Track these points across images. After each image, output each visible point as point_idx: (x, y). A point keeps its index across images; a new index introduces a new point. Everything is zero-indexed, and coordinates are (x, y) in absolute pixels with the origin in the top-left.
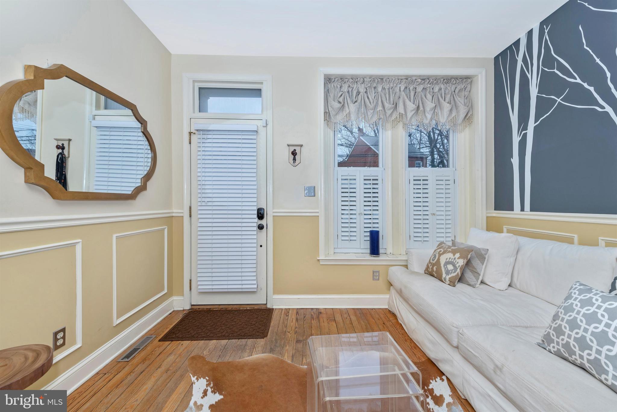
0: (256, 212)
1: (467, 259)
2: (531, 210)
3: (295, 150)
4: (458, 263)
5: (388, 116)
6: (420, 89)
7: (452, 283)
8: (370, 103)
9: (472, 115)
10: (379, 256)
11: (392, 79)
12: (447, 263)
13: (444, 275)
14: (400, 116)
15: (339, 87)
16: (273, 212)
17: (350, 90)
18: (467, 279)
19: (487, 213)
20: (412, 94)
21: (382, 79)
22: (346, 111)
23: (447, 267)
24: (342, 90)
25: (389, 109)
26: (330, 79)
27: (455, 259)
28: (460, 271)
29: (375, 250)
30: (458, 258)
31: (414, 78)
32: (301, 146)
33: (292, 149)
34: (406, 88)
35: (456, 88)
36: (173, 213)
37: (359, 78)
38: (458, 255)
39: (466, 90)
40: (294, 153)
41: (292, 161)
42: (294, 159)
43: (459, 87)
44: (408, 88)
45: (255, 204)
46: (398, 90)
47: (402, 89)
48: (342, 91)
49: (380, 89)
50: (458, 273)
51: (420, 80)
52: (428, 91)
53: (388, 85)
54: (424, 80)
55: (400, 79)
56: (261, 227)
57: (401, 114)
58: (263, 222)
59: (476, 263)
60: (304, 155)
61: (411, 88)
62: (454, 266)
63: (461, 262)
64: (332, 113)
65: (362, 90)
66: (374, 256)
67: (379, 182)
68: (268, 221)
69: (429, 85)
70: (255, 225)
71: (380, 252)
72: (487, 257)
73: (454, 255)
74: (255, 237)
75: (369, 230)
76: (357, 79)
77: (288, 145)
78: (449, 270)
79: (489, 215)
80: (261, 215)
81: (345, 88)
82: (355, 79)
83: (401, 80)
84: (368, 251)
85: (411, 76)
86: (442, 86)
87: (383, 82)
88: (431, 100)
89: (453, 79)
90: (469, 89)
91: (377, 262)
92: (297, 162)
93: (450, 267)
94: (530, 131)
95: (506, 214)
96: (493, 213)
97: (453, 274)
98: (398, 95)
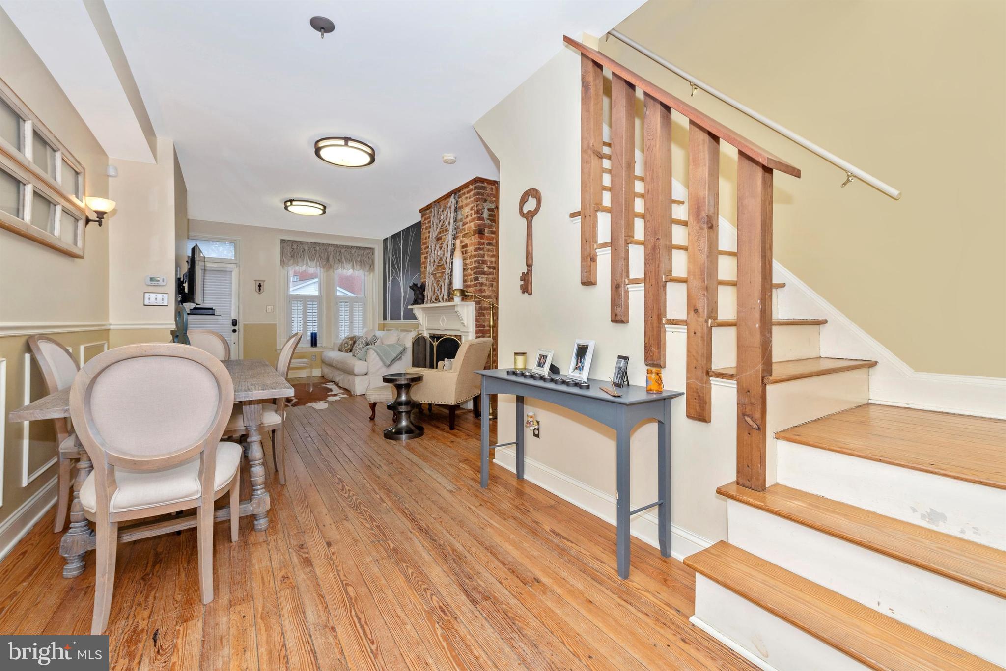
0: (231, 322)
2: (391, 320)
3: (260, 284)
5: (323, 265)
6: (343, 252)
9: (373, 268)
10: (317, 347)
11: (325, 245)
12: (345, 343)
15: (291, 246)
16: (243, 322)
17: (299, 248)
20: (338, 253)
21: (319, 244)
22: (295, 260)
24: (292, 248)
25: (324, 261)
26: (284, 242)
29: (314, 344)
31: (339, 246)
32: (264, 281)
33: (258, 283)
34: (334, 250)
35: (364, 252)
38: (349, 339)
40: (260, 286)
41: (258, 291)
42: (260, 289)
43: (366, 253)
44: (336, 251)
45: (231, 316)
46: (329, 251)
47: (332, 250)
49: (318, 250)
51: (342, 247)
52: (348, 253)
53: (323, 248)
54: (344, 247)
55: (329, 246)
56: (234, 331)
57: (331, 265)
58: (236, 328)
60: (265, 286)
61: (338, 250)
64: (285, 261)
65: (306, 248)
66: (313, 347)
68: (240, 327)
69: (348, 250)
70: (229, 329)
71: (318, 345)
74: (230, 337)
75: (310, 334)
76: (303, 243)
77: (255, 281)
79: (380, 323)
80: (234, 323)
81: (295, 247)
82: (301, 243)
83: (331, 246)
84: (310, 345)
85: (337, 245)
86: (356, 252)
87: (320, 246)
88: (349, 259)
89: (361, 249)
90: (371, 254)
91: (314, 350)
92: (261, 291)
93: (346, 345)
94: (390, 282)
95: (386, 322)
96: (382, 322)
97: (347, 348)
98: (329, 253)
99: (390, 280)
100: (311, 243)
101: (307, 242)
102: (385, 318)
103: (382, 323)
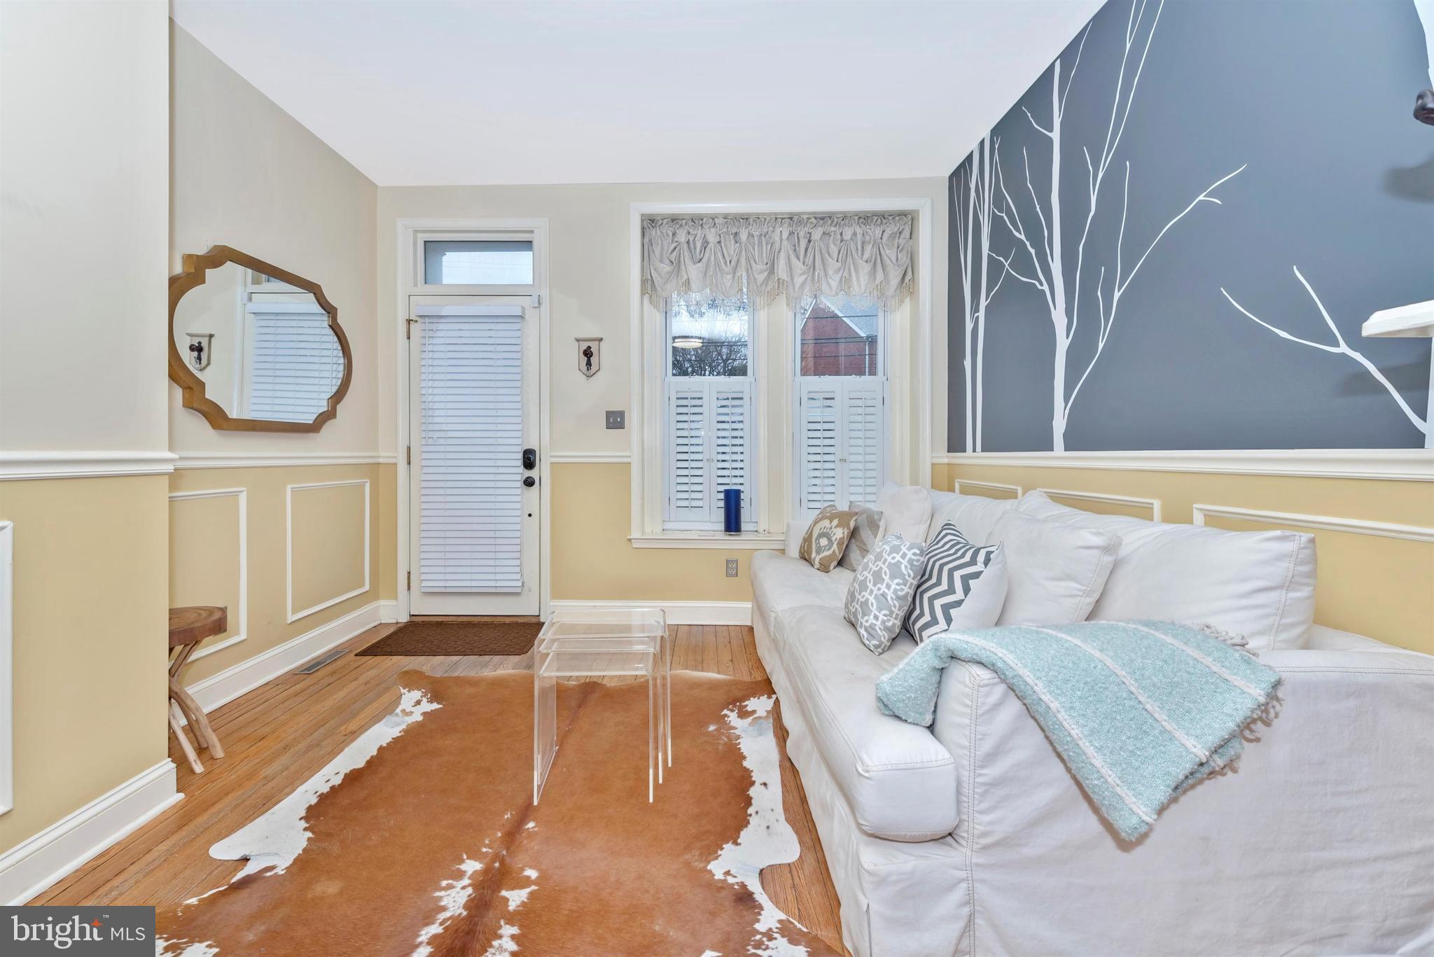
0: (520, 456)
1: (849, 528)
2: (983, 450)
3: (589, 348)
4: (834, 534)
5: (759, 284)
6: (817, 235)
7: (824, 568)
8: (726, 263)
9: (913, 280)
10: (740, 535)
11: (765, 219)
12: (821, 535)
13: (813, 555)
14: (779, 283)
15: (671, 234)
16: (552, 456)
17: (691, 239)
18: (853, 561)
19: (932, 457)
20: (803, 243)
21: (747, 219)
22: (682, 276)
23: (819, 543)
24: (676, 239)
25: (761, 272)
26: (653, 221)
27: (831, 528)
28: (838, 547)
29: (733, 523)
30: (835, 527)
31: (805, 217)
32: (601, 340)
33: (584, 346)
34: (791, 233)
35: (884, 231)
36: (379, 457)
37: (705, 219)
38: (835, 522)
39: (902, 236)
40: (588, 353)
41: (584, 368)
42: (589, 364)
43: (888, 232)
44: (796, 234)
45: (519, 441)
46: (777, 238)
47: (785, 235)
48: (677, 242)
49: (743, 236)
50: (834, 551)
51: (814, 220)
52: (832, 238)
53: (759, 230)
54: (822, 219)
55: (778, 219)
56: (529, 483)
57: (781, 281)
58: (533, 473)
59: (865, 534)
60: (605, 355)
61: (802, 234)
62: (830, 540)
63: (840, 533)
64: (658, 281)
65: (712, 238)
66: (730, 535)
67: (746, 402)
68: (542, 471)
69: (833, 229)
70: (519, 477)
71: (742, 529)
72: (882, 524)
73: (831, 522)
74: (518, 499)
75: (722, 488)
76: (702, 220)
77: (578, 340)
78: (822, 545)
79: (938, 461)
80: (529, 460)
81: (682, 237)
82: (697, 220)
83: (783, 219)
84: (722, 526)
85: (798, 214)
86: (859, 231)
87: (749, 224)
88: (835, 256)
89: (876, 218)
90: (906, 233)
91: (734, 543)
92: (594, 368)
93: (824, 542)
94: (981, 314)
95: (958, 458)
96: (945, 458)
97: (827, 553)
98: (777, 246)
99: (983, 303)
100: (726, 217)
101: (713, 217)
102: (956, 443)
103: (946, 461)
